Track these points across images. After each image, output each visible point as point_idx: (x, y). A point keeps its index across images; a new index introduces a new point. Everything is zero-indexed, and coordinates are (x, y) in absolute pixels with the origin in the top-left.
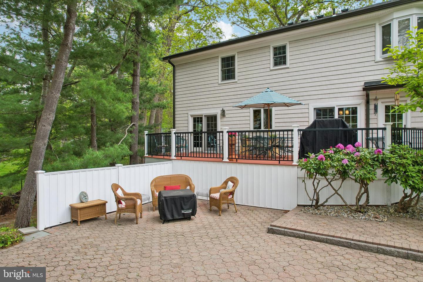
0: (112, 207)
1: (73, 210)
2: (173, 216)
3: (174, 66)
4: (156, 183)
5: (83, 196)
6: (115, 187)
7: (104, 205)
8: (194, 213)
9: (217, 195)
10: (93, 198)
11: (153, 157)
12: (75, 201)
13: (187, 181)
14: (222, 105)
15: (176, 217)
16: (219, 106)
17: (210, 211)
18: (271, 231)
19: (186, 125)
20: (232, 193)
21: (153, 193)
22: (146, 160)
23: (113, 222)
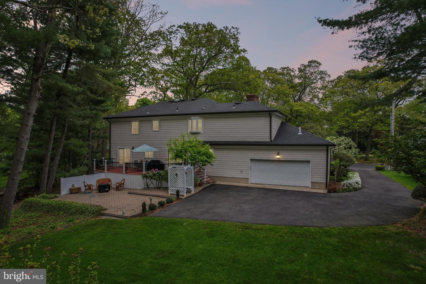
0: (83, 189)
1: (71, 190)
2: (102, 191)
3: (110, 122)
4: (98, 181)
5: (73, 186)
6: (84, 182)
7: (80, 188)
8: (109, 190)
9: (118, 185)
10: (76, 186)
11: (98, 170)
12: (71, 187)
13: (110, 180)
14: (133, 145)
15: (104, 191)
16: (131, 145)
17: (117, 190)
18: (129, 193)
19: (116, 153)
20: (123, 184)
21: (97, 185)
22: (95, 172)
23: (84, 193)
